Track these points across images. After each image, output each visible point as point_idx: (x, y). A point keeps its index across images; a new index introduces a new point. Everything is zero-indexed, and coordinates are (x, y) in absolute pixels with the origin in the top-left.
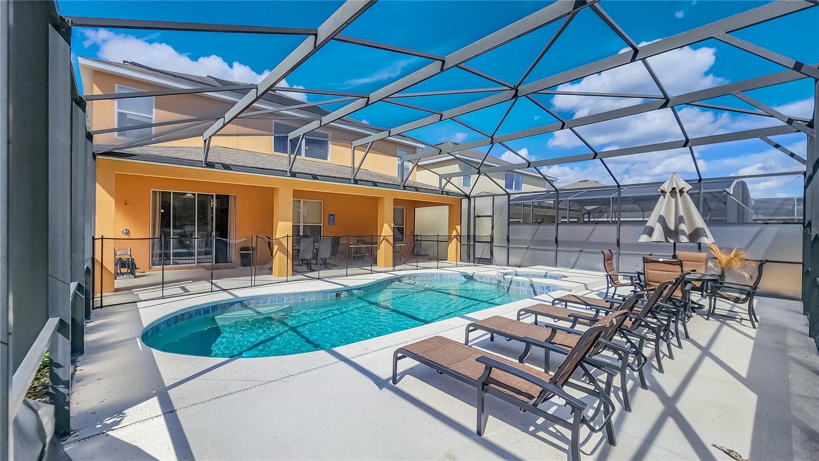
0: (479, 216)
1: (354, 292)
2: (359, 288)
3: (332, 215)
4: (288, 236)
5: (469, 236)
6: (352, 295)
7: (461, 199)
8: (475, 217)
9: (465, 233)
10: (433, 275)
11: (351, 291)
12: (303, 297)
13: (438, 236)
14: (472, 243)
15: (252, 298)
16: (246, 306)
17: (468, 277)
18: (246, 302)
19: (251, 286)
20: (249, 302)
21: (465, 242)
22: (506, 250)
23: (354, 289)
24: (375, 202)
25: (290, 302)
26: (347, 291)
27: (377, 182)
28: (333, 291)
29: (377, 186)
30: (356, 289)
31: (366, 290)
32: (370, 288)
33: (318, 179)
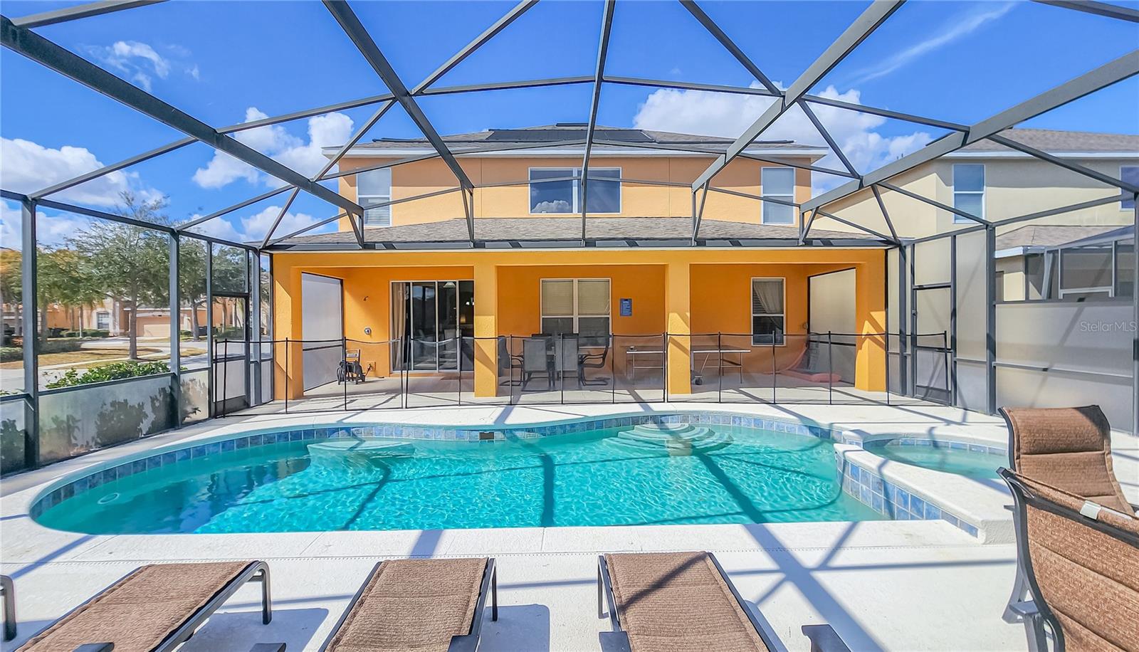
0: (921, 288)
1: (519, 434)
2: (529, 429)
3: (626, 300)
5: (902, 333)
6: (514, 439)
7: (886, 251)
8: (914, 290)
9: (894, 328)
10: (740, 418)
11: (511, 433)
12: (427, 433)
13: (830, 334)
14: (909, 351)
15: (363, 425)
16: (354, 435)
17: (819, 432)
18: (354, 429)
19: (402, 408)
20: (358, 430)
21: (895, 348)
22: (984, 371)
23: (517, 430)
24: (658, 273)
25: (411, 437)
26: (503, 431)
27: (637, 239)
28: (471, 429)
29: (637, 246)
30: (522, 430)
31: (548, 432)
32: (559, 431)
33: (521, 247)
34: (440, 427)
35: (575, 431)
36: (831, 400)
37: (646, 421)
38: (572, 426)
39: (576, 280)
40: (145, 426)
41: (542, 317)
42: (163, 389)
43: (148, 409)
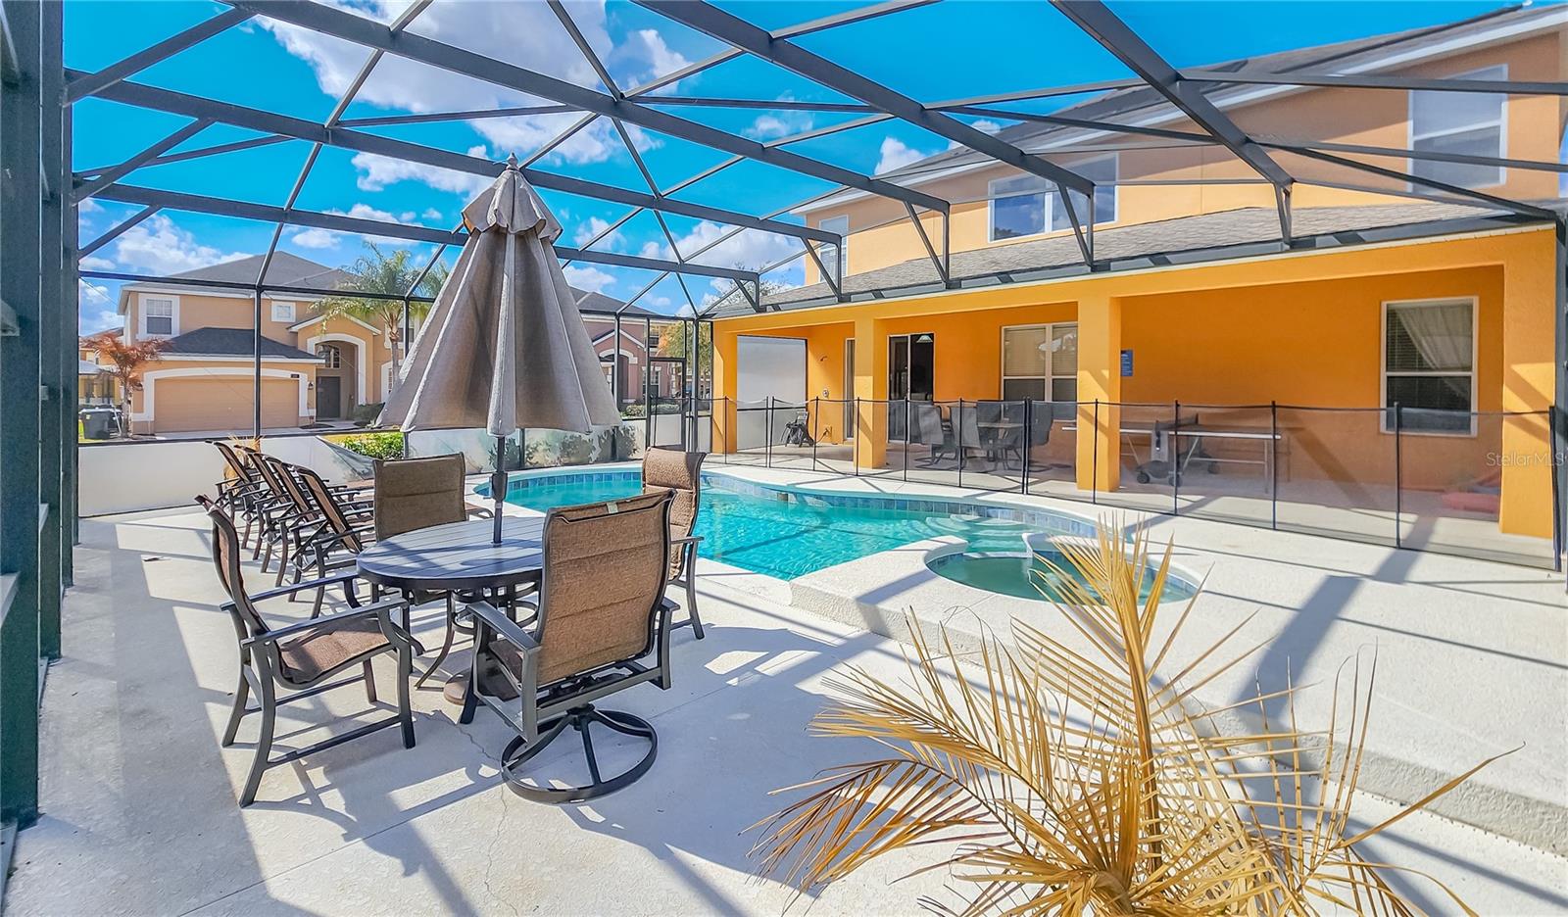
1: (807, 498)
3: (1125, 353)
4: (817, 399)
23: (806, 494)
26: (795, 494)
27: (1013, 272)
28: (773, 488)
29: (1012, 281)
30: (810, 495)
31: (836, 503)
32: (849, 503)
33: (883, 297)
34: (752, 483)
35: (868, 506)
36: (1274, 522)
37: (968, 511)
38: (866, 500)
39: (1049, 327)
40: (594, 456)
41: (1003, 378)
42: (608, 431)
43: (596, 444)
